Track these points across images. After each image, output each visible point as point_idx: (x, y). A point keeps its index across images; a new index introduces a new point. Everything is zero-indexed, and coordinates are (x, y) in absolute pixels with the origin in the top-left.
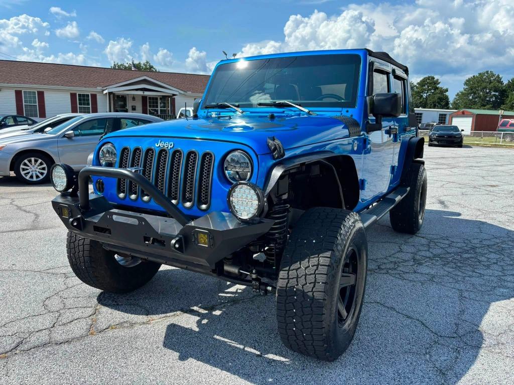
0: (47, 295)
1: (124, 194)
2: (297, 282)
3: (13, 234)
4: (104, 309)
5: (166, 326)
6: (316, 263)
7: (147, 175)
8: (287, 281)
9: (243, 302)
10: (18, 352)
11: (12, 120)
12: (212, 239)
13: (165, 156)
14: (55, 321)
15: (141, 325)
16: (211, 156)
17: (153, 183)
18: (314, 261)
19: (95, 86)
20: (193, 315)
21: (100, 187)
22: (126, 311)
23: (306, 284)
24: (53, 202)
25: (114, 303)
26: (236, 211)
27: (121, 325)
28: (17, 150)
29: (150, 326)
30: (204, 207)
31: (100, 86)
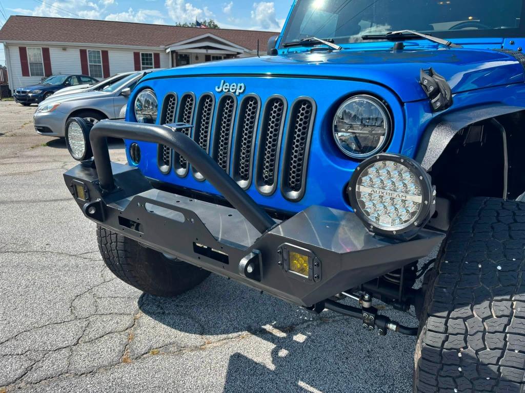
0: (77, 291)
1: (168, 167)
2: (466, 341)
3: (56, 204)
4: (146, 319)
5: (228, 357)
6: (507, 312)
7: (201, 143)
8: (443, 336)
9: (334, 321)
10: (22, 385)
11: (76, 80)
12: (318, 265)
13: (231, 107)
14: (80, 334)
15: (192, 350)
16: (310, 106)
17: (211, 155)
18: (503, 308)
19: (158, 44)
20: (265, 339)
21: (135, 155)
22: (173, 326)
23: (485, 348)
24: (64, 175)
25: (159, 310)
26: (367, 212)
27: (165, 348)
28: (73, 109)
29: (204, 354)
30: (294, 194)
31: (163, 44)
